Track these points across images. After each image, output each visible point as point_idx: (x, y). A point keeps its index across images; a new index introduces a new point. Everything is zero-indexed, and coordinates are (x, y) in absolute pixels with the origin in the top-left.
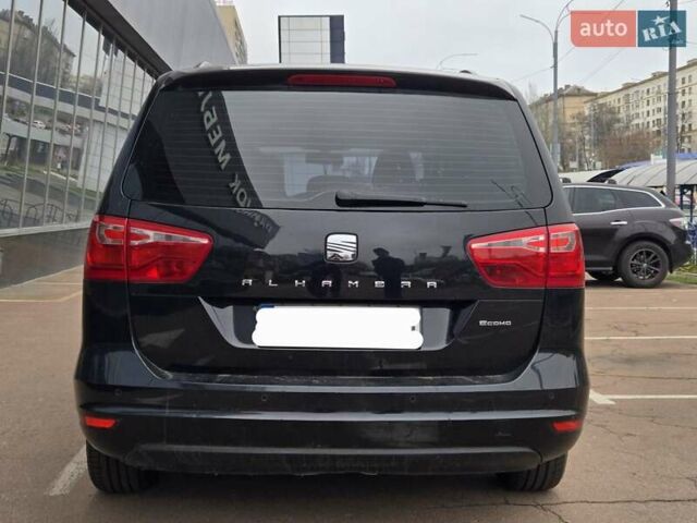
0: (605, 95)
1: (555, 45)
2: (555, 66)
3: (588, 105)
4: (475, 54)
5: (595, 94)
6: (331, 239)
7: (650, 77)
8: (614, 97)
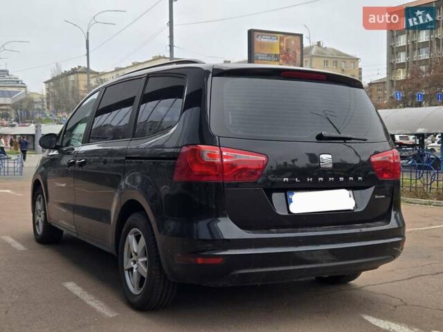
0: (104, 74)
1: (87, 41)
2: (88, 55)
3: (95, 79)
4: (28, 42)
5: (98, 73)
6: (321, 156)
7: (131, 64)
8: (110, 75)
